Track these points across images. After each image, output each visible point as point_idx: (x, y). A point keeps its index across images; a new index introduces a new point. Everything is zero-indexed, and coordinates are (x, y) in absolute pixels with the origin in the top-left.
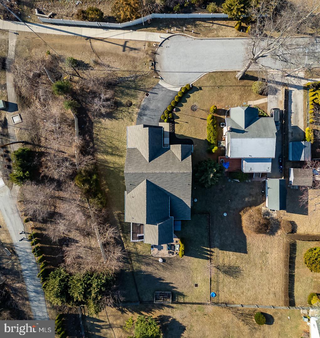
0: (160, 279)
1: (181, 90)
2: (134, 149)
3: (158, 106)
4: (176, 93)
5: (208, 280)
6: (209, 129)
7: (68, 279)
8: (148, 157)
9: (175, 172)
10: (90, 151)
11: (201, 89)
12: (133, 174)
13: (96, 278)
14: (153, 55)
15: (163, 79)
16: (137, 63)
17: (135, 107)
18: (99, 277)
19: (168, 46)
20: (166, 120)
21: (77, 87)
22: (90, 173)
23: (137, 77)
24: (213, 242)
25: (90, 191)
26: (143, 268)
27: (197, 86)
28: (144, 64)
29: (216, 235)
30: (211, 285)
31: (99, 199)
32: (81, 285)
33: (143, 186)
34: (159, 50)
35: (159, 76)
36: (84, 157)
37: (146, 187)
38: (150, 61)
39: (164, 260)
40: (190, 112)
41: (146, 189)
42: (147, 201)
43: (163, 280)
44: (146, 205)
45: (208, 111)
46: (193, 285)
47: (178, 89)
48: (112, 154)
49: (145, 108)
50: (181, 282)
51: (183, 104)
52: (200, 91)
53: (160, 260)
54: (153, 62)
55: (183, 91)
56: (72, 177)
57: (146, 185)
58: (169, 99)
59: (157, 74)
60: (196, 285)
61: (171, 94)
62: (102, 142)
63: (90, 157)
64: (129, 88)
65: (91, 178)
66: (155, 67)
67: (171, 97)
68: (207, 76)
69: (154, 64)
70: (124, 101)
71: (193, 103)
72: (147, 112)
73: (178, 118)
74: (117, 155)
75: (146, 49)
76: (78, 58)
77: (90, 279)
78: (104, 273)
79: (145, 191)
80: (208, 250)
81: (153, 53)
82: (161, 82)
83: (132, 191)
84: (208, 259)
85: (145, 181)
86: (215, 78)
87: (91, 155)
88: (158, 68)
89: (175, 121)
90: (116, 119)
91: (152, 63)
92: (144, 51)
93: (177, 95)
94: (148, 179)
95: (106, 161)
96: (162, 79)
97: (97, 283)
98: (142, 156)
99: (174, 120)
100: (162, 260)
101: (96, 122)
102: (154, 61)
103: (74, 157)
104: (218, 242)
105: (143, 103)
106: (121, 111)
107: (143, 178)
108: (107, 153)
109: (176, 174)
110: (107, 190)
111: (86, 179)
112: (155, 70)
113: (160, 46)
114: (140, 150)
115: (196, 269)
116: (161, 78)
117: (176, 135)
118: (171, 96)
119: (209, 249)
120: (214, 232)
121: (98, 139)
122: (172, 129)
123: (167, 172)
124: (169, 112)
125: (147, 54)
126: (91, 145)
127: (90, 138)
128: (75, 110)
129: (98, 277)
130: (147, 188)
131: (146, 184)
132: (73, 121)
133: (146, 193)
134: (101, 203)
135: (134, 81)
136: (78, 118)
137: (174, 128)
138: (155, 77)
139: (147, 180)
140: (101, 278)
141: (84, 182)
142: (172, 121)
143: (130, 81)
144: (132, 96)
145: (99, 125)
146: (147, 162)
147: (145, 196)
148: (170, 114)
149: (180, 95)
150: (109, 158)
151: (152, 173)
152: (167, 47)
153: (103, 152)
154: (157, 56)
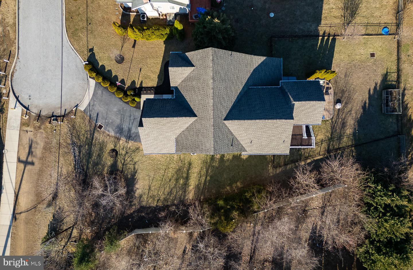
0: (364, 107)
1: (93, 78)
2: (177, 141)
3: (117, 111)
4: (98, 84)
5: (364, 38)
6: (149, 37)
7: (377, 241)
8: (188, 118)
9: (211, 74)
10: (182, 210)
11: (91, 50)
12: (215, 141)
13: (374, 198)
14: (42, 119)
15: (78, 104)
16: (53, 142)
17: (118, 145)
18: (373, 194)
19: (28, 97)
20: (137, 99)
21: (88, 232)
22: (216, 210)
23: (73, 143)
24: (311, 32)
25: (241, 209)
26: (349, 131)
27: (87, 54)
28: (55, 131)
29: (302, 27)
30: (371, 35)
31: (254, 195)
32: (386, 221)
33: (233, 126)
34: (34, 111)
35: (72, 110)
36: (192, 219)
37: (236, 121)
38: (50, 123)
39: (338, 101)
40: (125, 65)
41: (239, 121)
42: (258, 119)
43: (365, 103)
44: (264, 121)
45: (124, 39)
46: (372, 60)
47: (92, 82)
48: (187, 178)
49: (120, 130)
50: (369, 76)
51: (113, 75)
52: (95, 51)
53: (338, 106)
54: (52, 118)
55: (94, 75)
56: (221, 237)
57: (233, 121)
58: (106, 96)
59: (69, 113)
60: (373, 55)
61: (100, 92)
62: (170, 193)
63: (191, 211)
64: (89, 154)
65: (222, 208)
66: (59, 116)
67: (104, 93)
68: (72, 40)
69: (53, 117)
70: (108, 161)
71: (112, 60)
72: (125, 127)
73: (133, 82)
74: (188, 171)
75: (32, 129)
76: (44, 231)
77: (376, 208)
78: (365, 187)
79: (242, 122)
80: (323, 40)
81: (38, 119)
82: (82, 108)
83: (241, 143)
84: (334, 40)
85: (226, 122)
86: (76, 30)
87: (188, 208)
88: (60, 112)
89: (138, 86)
90: (136, 172)
91: (54, 120)
92: (35, 132)
93: (100, 83)
94: (223, 118)
95: (197, 187)
96: (77, 106)
97: (382, 197)
98: (187, 128)
99: (136, 88)
100: (337, 104)
101: (140, 202)
102: (50, 117)
103: (191, 234)
104: (311, 26)
105: (112, 133)
106: (123, 165)
107: (221, 125)
108: (186, 185)
109: (216, 72)
110: (239, 184)
111: (224, 215)
112: (64, 116)
113: (27, 109)
114: (178, 132)
115: (349, 56)
116: (75, 108)
117: (159, 85)
118: (102, 93)
119: (320, 38)
120: (297, 30)
121: (165, 200)
122: (150, 90)
123: (211, 87)
124: (126, 95)
125: (40, 128)
126: (173, 208)
127: (163, 211)
128: (121, 235)
129: (373, 196)
130: (237, 119)
131: (231, 121)
132: (138, 236)
133: (246, 121)
134: (259, 192)
135: (80, 147)
136: (135, 229)
137: (149, 87)
138: (75, 116)
139: (225, 120)
140: (373, 190)
141: (228, 219)
142: (138, 91)
143: (80, 152)
144: (101, 149)
145: (145, 197)
146: (196, 120)
147: (249, 121)
148: (128, 93)
149: (100, 80)
150: (193, 183)
151: (214, 110)
152: (30, 99)
153: (185, 192)
154: (43, 113)
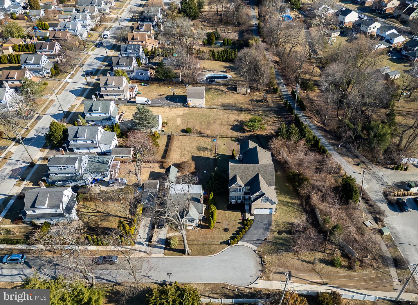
1: (238, 241)
3: (256, 231)
4: (241, 239)
11: (221, 243)
14: (264, 269)
17: (275, 230)
19: (251, 277)
23: (276, 252)
27: (224, 245)
34: (259, 274)
35: (257, 253)
38: (266, 264)
40: (230, 228)
45: (215, 228)
47: (240, 243)
48: (288, 202)
49: (267, 229)
51: (235, 233)
52: (221, 241)
58: (248, 236)
59: (259, 255)
61: (246, 239)
62: (297, 209)
64: (282, 244)
66: (261, 260)
67: (246, 237)
68: (215, 252)
69: (262, 263)
70: (284, 235)
71: (227, 233)
72: (265, 226)
73: (240, 223)
74: (284, 202)
75: (271, 274)
80: (217, 157)
81: (264, 271)
82: (255, 248)
86: (209, 250)
88: (259, 260)
89: (241, 221)
90: (288, 223)
91: (264, 263)
92: (272, 272)
95: (291, 199)
96: (254, 251)
102: (263, 265)
105: (269, 233)
106: (285, 228)
108: (291, 203)
112: (261, 258)
113: (258, 277)
117: (240, 210)
121: (301, 211)
122: (244, 215)
125: (269, 270)
135: (278, 249)
137: (242, 216)
138: (260, 251)
142: (244, 220)
143: (281, 249)
144: (278, 239)
150: (290, 201)
153: (295, 204)
154: (261, 269)
